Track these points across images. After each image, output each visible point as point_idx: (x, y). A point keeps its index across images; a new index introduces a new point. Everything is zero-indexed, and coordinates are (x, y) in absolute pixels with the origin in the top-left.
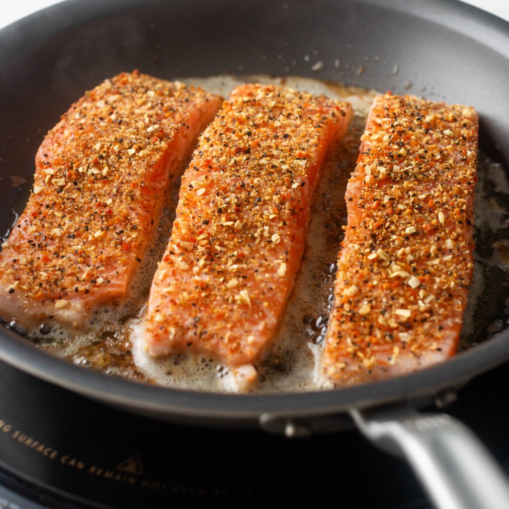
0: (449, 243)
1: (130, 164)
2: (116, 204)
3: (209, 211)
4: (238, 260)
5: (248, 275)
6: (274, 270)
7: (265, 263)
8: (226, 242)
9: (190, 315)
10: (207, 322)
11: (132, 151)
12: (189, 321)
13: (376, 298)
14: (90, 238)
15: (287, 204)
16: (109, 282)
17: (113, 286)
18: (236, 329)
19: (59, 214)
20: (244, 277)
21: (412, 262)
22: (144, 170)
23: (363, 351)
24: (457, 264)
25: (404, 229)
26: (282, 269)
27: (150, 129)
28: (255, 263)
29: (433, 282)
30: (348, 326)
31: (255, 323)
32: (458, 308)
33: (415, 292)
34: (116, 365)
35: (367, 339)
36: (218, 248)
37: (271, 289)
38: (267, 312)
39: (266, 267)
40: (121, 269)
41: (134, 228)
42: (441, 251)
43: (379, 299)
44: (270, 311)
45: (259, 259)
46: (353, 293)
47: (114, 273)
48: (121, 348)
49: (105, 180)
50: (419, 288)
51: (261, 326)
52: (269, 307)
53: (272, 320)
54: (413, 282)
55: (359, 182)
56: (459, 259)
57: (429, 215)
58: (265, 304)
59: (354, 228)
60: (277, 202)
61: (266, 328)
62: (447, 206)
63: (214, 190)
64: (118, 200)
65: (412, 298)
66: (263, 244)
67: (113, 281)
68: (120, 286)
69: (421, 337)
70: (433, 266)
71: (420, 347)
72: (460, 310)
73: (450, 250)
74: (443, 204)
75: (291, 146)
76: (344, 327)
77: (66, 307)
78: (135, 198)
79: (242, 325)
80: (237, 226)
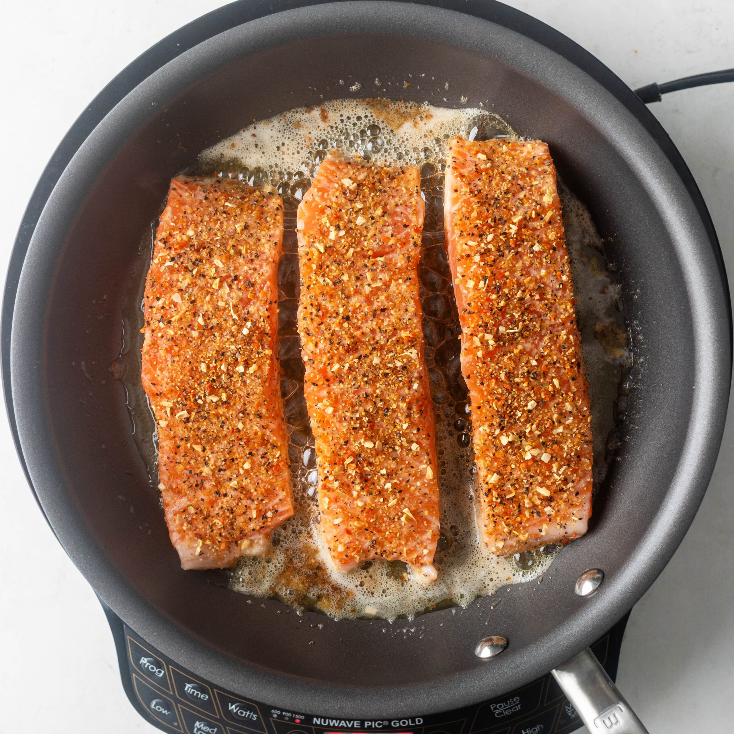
0: (568, 407)
1: (244, 383)
2: (248, 426)
3: (344, 430)
4: (389, 476)
5: (402, 489)
6: (423, 475)
7: (413, 471)
8: (372, 460)
9: (366, 538)
10: (383, 542)
11: (240, 369)
12: (367, 544)
13: (517, 480)
14: (241, 472)
15: (415, 408)
16: (277, 511)
17: (282, 513)
18: (409, 543)
19: (198, 448)
20: (400, 492)
21: (539, 436)
22: (261, 388)
23: (517, 529)
24: (579, 423)
25: (526, 406)
26: (430, 473)
27: (245, 331)
28: (404, 475)
29: (562, 449)
30: (500, 509)
31: (423, 532)
32: (587, 467)
33: (549, 466)
34: (314, 584)
35: (519, 519)
36: (367, 469)
37: (425, 494)
38: (429, 518)
39: (415, 475)
40: (282, 494)
41: (274, 446)
42: (563, 415)
43: (520, 480)
44: (432, 517)
45: (406, 467)
46: (497, 480)
47: (277, 500)
48: (310, 567)
49: (226, 404)
50: (551, 461)
51: (429, 534)
52: (430, 513)
53: (436, 524)
54: (545, 458)
55: (471, 356)
56: (580, 417)
57: (544, 380)
58: (426, 513)
59: (479, 408)
60: (405, 409)
61: (434, 535)
62: (558, 365)
63: (341, 406)
64: (248, 421)
65: (547, 473)
66: (405, 453)
67: (281, 509)
68: (287, 511)
69: (563, 506)
70: (558, 434)
71: (565, 518)
72: (590, 468)
73: (570, 412)
74: (555, 363)
75: (393, 324)
76: (497, 510)
77: (251, 545)
78: (263, 416)
79: (414, 539)
80: (378, 446)
